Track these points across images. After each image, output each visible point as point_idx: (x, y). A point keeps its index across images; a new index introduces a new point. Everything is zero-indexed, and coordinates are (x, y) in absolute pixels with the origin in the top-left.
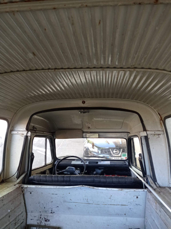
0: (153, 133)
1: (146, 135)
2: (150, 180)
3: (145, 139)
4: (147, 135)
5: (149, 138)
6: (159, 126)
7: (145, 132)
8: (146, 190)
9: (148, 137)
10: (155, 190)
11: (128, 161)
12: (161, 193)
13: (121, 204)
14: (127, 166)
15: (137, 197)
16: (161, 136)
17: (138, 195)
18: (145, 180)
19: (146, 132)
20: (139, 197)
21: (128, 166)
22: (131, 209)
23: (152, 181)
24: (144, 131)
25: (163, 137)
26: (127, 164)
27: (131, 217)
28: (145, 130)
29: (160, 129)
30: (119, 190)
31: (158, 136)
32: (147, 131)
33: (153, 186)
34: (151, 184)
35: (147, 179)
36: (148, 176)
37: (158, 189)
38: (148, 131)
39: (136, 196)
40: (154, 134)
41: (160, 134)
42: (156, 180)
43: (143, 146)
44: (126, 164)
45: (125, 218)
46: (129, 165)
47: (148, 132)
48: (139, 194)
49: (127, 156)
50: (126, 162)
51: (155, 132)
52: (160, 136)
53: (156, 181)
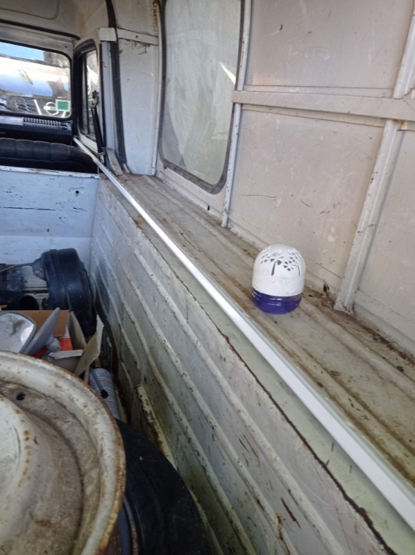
0: (132, 36)
1: (114, 39)
2: (112, 158)
3: (111, 51)
4: (117, 41)
5: (121, 52)
6: (150, 21)
7: (113, 29)
8: (97, 176)
9: (117, 48)
10: (117, 176)
11: (71, 121)
12: (129, 182)
13: (37, 206)
14: (68, 134)
15: (77, 192)
16: (151, 49)
17: (79, 188)
18: (102, 158)
19: (116, 31)
20: (81, 191)
21: (71, 134)
22: (63, 219)
23: (116, 160)
24: (110, 26)
25: (154, 53)
26: (69, 128)
27: (63, 236)
28: (113, 23)
29: (151, 31)
30: (30, 171)
31: (142, 49)
32: (118, 28)
33: (114, 169)
34: (113, 167)
35: (106, 156)
36: (111, 149)
37: (125, 176)
38: (122, 29)
39: (75, 191)
40: (135, 41)
41: (149, 45)
42: (125, 159)
43: (104, 69)
44: (66, 129)
45: (48, 238)
46: (75, 133)
47: (121, 33)
48: (82, 185)
49: (69, 109)
50: (67, 124)
51: (137, 34)
52: (148, 49)
53: (125, 162)
